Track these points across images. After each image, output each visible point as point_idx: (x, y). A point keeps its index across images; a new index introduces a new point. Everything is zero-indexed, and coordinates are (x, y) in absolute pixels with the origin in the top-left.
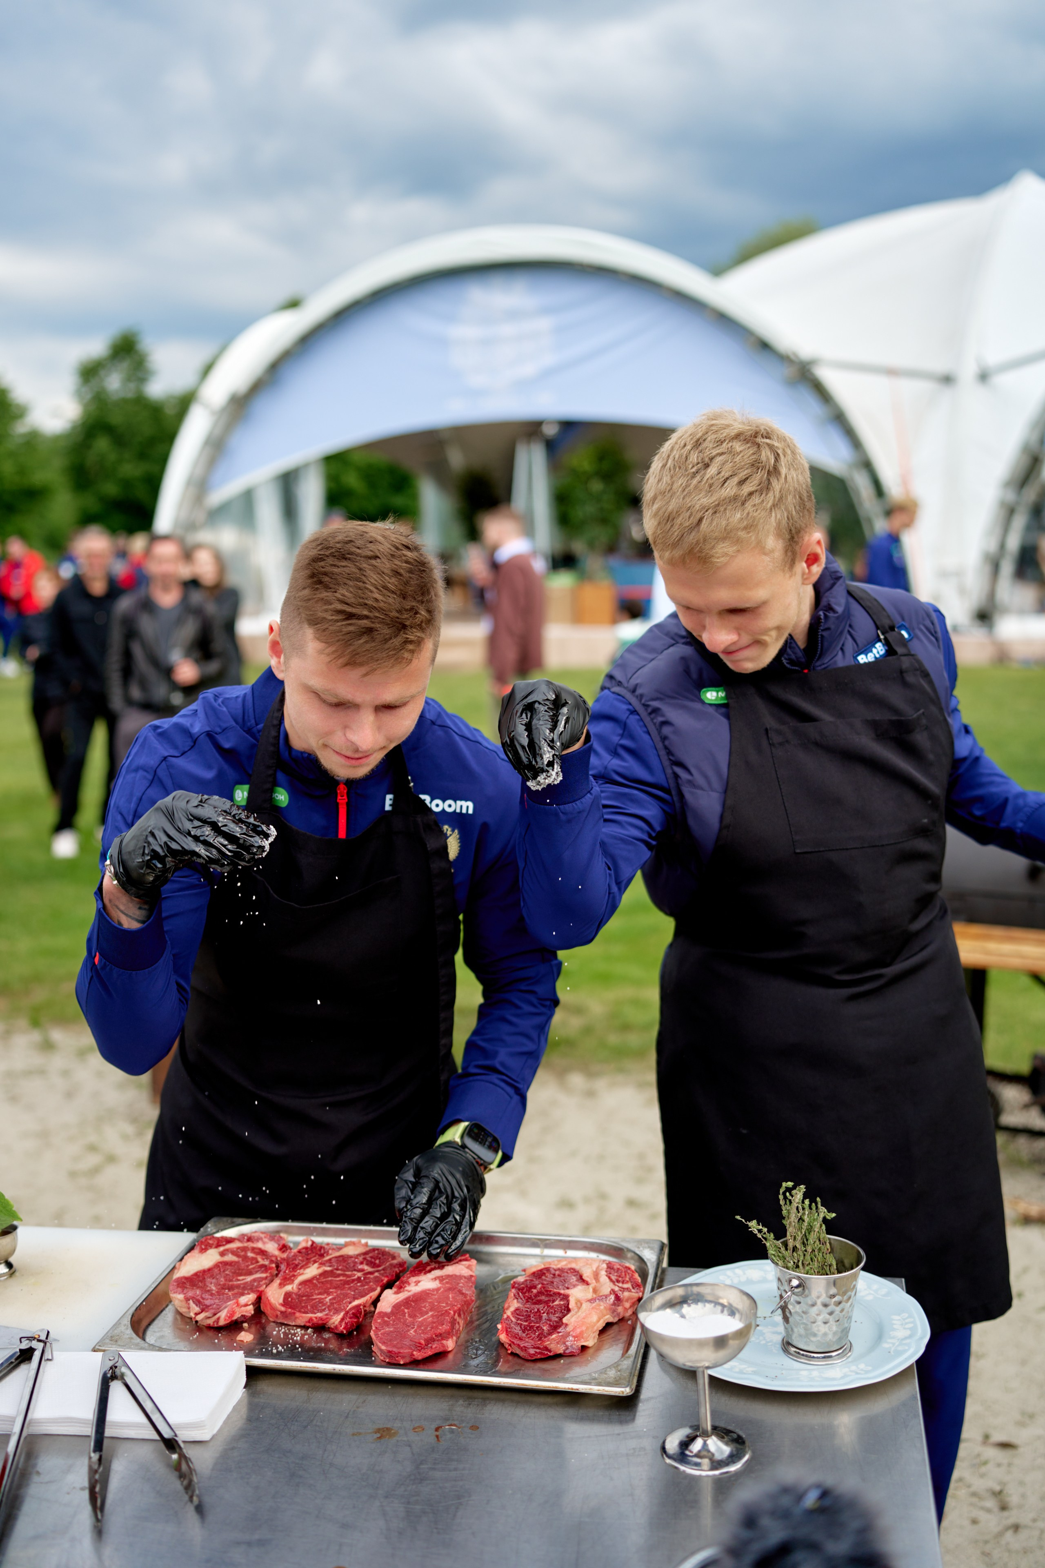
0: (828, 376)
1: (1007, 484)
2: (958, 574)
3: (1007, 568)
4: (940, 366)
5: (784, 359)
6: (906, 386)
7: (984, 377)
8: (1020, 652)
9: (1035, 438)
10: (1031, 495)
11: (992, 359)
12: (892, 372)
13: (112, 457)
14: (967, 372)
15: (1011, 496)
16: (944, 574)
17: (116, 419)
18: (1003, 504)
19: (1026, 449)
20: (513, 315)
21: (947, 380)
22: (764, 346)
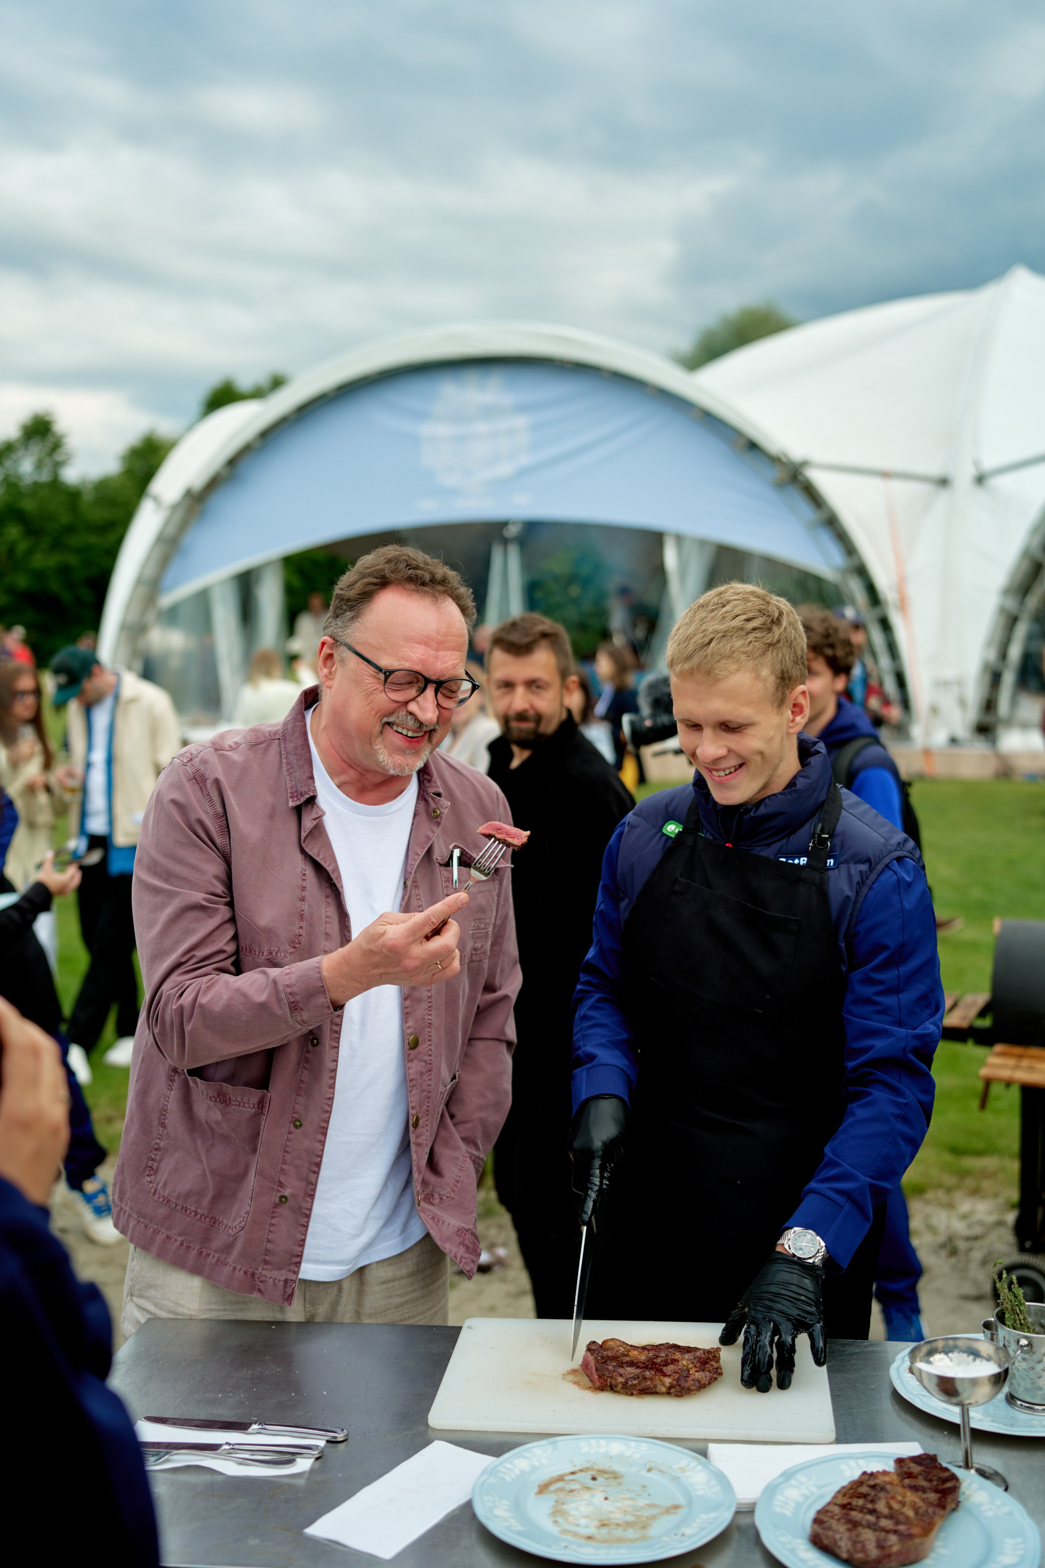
0: (820, 479)
1: (1007, 592)
2: (960, 683)
3: (1009, 679)
4: (934, 469)
5: (775, 460)
6: (898, 487)
7: (980, 479)
8: (1024, 765)
9: (1036, 542)
10: (1032, 602)
11: (989, 463)
12: (886, 475)
13: (23, 546)
14: (964, 475)
15: (1011, 604)
16: (942, 684)
17: (28, 505)
18: (1002, 610)
19: (1026, 553)
20: (488, 412)
21: (943, 482)
22: (753, 446)
